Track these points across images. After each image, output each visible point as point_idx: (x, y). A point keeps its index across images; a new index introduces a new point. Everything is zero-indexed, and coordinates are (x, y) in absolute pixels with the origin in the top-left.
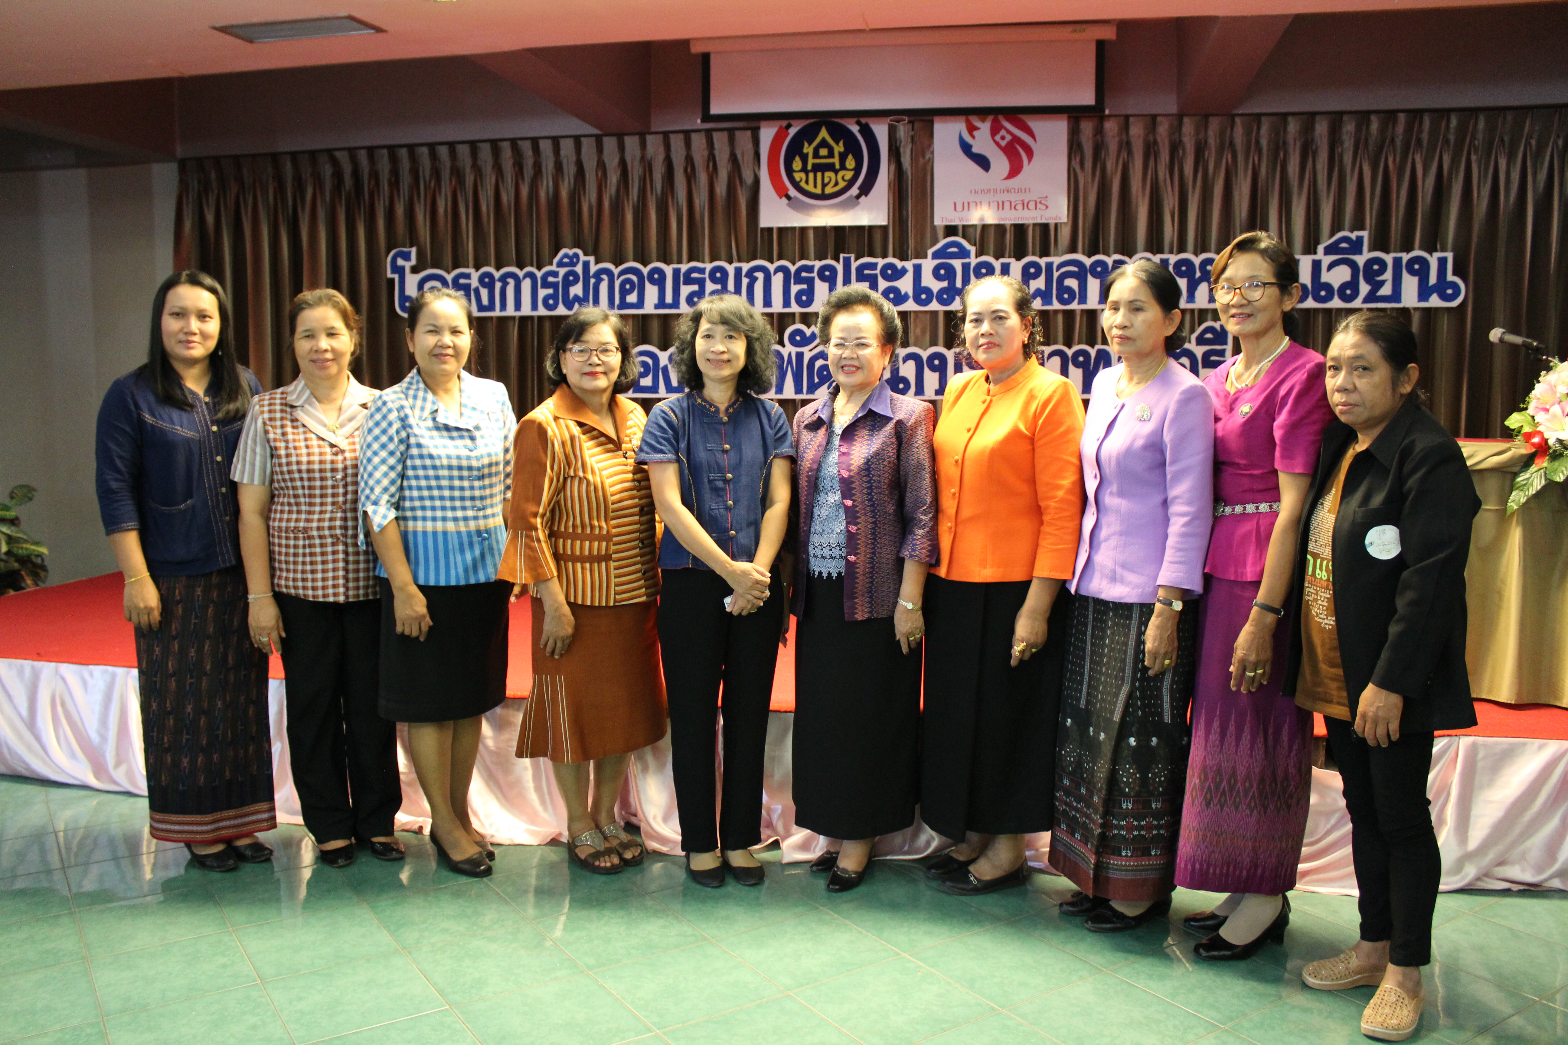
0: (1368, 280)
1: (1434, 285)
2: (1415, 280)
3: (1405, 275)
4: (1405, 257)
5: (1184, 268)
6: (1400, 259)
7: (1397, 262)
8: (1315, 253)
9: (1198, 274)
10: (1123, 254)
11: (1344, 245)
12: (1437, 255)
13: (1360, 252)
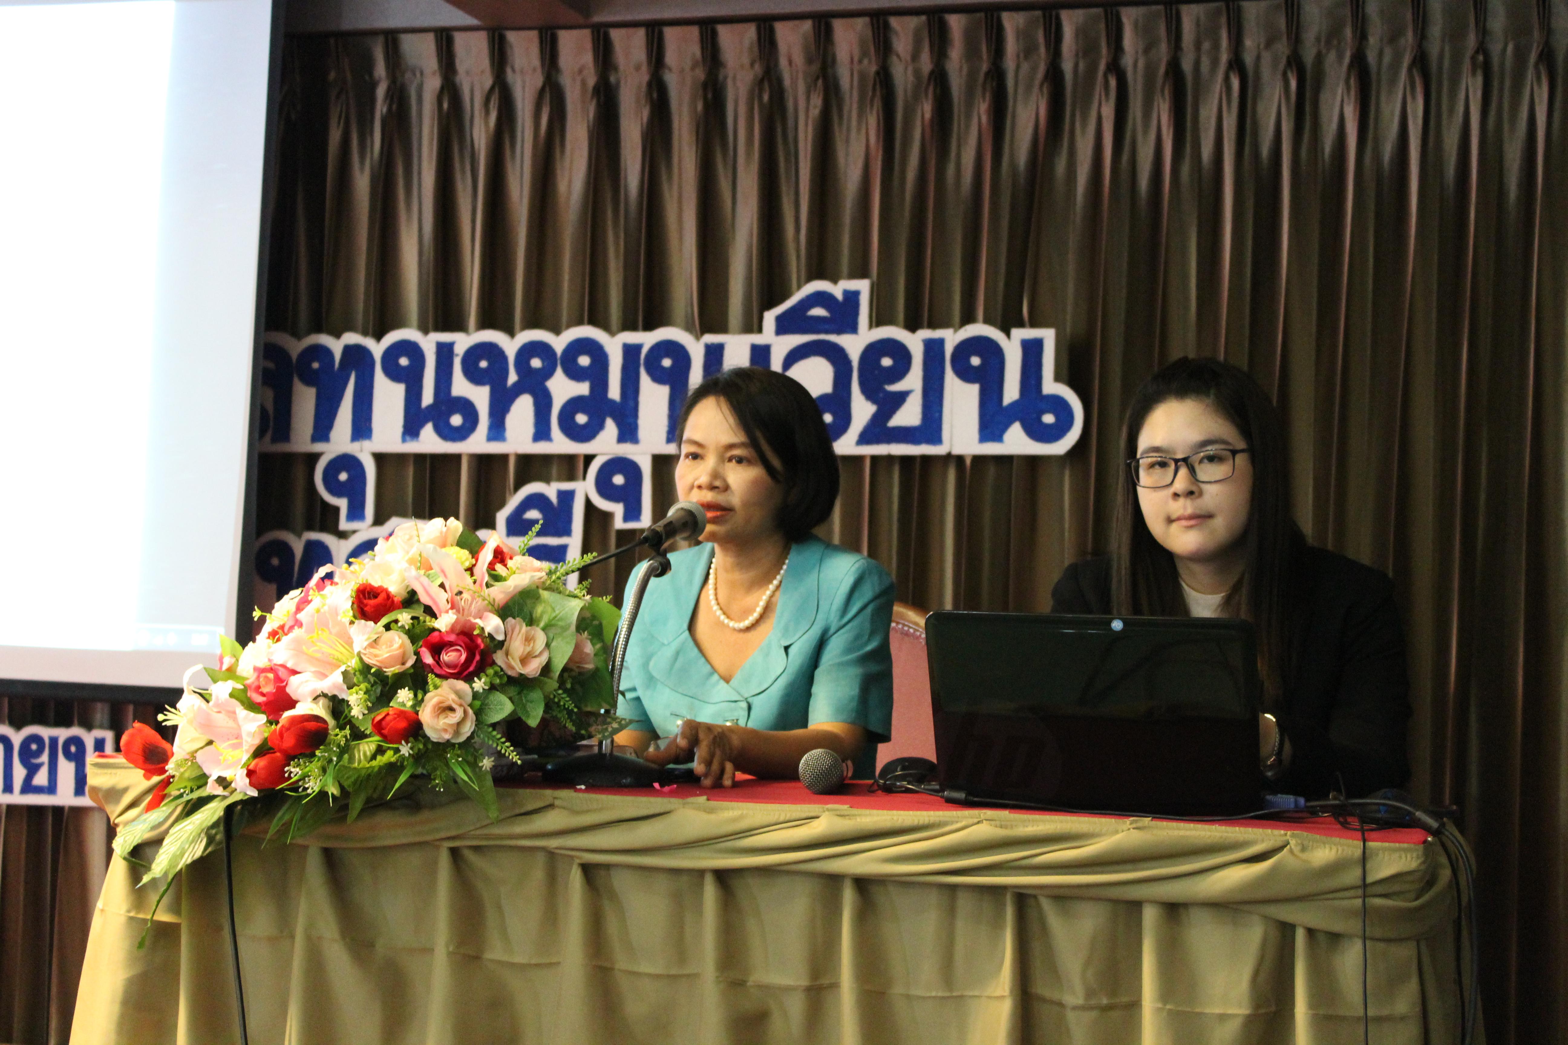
0: (869, 393)
1: (1014, 404)
2: (972, 391)
3: (951, 381)
4: (951, 338)
5: (483, 364)
6: (941, 342)
7: (933, 349)
8: (760, 330)
9: (513, 378)
10: (365, 333)
11: (818, 312)
12: (1020, 334)
13: (853, 328)
